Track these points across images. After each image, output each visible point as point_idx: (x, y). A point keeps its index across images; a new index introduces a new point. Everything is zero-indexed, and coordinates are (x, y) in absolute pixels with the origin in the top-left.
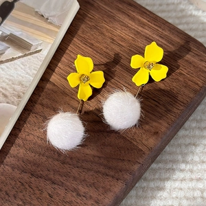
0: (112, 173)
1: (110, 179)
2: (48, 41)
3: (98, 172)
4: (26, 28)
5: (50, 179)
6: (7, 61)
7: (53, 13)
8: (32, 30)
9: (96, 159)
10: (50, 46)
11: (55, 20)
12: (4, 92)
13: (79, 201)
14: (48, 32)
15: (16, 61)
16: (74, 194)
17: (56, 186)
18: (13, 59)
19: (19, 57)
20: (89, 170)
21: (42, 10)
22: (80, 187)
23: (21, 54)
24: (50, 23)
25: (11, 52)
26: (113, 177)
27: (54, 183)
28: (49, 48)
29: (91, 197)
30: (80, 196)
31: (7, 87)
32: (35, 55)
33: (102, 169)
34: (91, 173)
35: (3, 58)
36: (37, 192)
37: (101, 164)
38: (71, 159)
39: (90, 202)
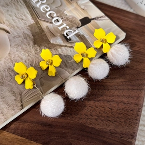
0: (136, 88)
1: (137, 91)
3: (128, 89)
5: (106, 100)
9: (124, 83)
13: (126, 107)
16: (123, 104)
17: (110, 103)
20: (123, 89)
22: (123, 99)
26: (137, 90)
27: (108, 101)
29: (132, 103)
33: (129, 87)
34: (125, 91)
36: (102, 109)
37: (128, 85)
38: (111, 86)
39: (132, 106)
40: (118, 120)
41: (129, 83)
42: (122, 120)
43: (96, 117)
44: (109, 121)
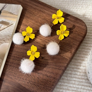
1: (58, 70)
2: (15, 20)
3: (53, 68)
4: (6, 18)
6: (3, 29)
7: (14, 11)
8: (9, 18)
10: (15, 22)
11: (15, 13)
12: (4, 39)
14: (14, 18)
15: (5, 29)
16: (46, 76)
18: (4, 29)
19: (6, 28)
21: (11, 11)
22: (48, 74)
23: (7, 27)
24: (14, 15)
25: (3, 26)
26: (58, 69)
27: (38, 73)
28: (15, 23)
30: (48, 77)
31: (4, 38)
32: (11, 26)
34: (51, 68)
35: (1, 29)
36: (33, 77)
37: (53, 65)
38: (43, 64)
39: (52, 79)
40: (40, 85)
41: (55, 64)
42: (42, 86)
43: (28, 81)
44: (34, 85)
